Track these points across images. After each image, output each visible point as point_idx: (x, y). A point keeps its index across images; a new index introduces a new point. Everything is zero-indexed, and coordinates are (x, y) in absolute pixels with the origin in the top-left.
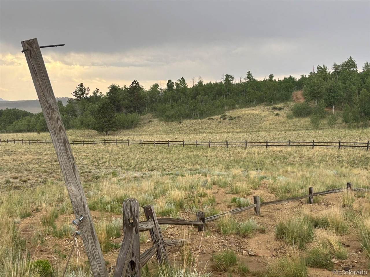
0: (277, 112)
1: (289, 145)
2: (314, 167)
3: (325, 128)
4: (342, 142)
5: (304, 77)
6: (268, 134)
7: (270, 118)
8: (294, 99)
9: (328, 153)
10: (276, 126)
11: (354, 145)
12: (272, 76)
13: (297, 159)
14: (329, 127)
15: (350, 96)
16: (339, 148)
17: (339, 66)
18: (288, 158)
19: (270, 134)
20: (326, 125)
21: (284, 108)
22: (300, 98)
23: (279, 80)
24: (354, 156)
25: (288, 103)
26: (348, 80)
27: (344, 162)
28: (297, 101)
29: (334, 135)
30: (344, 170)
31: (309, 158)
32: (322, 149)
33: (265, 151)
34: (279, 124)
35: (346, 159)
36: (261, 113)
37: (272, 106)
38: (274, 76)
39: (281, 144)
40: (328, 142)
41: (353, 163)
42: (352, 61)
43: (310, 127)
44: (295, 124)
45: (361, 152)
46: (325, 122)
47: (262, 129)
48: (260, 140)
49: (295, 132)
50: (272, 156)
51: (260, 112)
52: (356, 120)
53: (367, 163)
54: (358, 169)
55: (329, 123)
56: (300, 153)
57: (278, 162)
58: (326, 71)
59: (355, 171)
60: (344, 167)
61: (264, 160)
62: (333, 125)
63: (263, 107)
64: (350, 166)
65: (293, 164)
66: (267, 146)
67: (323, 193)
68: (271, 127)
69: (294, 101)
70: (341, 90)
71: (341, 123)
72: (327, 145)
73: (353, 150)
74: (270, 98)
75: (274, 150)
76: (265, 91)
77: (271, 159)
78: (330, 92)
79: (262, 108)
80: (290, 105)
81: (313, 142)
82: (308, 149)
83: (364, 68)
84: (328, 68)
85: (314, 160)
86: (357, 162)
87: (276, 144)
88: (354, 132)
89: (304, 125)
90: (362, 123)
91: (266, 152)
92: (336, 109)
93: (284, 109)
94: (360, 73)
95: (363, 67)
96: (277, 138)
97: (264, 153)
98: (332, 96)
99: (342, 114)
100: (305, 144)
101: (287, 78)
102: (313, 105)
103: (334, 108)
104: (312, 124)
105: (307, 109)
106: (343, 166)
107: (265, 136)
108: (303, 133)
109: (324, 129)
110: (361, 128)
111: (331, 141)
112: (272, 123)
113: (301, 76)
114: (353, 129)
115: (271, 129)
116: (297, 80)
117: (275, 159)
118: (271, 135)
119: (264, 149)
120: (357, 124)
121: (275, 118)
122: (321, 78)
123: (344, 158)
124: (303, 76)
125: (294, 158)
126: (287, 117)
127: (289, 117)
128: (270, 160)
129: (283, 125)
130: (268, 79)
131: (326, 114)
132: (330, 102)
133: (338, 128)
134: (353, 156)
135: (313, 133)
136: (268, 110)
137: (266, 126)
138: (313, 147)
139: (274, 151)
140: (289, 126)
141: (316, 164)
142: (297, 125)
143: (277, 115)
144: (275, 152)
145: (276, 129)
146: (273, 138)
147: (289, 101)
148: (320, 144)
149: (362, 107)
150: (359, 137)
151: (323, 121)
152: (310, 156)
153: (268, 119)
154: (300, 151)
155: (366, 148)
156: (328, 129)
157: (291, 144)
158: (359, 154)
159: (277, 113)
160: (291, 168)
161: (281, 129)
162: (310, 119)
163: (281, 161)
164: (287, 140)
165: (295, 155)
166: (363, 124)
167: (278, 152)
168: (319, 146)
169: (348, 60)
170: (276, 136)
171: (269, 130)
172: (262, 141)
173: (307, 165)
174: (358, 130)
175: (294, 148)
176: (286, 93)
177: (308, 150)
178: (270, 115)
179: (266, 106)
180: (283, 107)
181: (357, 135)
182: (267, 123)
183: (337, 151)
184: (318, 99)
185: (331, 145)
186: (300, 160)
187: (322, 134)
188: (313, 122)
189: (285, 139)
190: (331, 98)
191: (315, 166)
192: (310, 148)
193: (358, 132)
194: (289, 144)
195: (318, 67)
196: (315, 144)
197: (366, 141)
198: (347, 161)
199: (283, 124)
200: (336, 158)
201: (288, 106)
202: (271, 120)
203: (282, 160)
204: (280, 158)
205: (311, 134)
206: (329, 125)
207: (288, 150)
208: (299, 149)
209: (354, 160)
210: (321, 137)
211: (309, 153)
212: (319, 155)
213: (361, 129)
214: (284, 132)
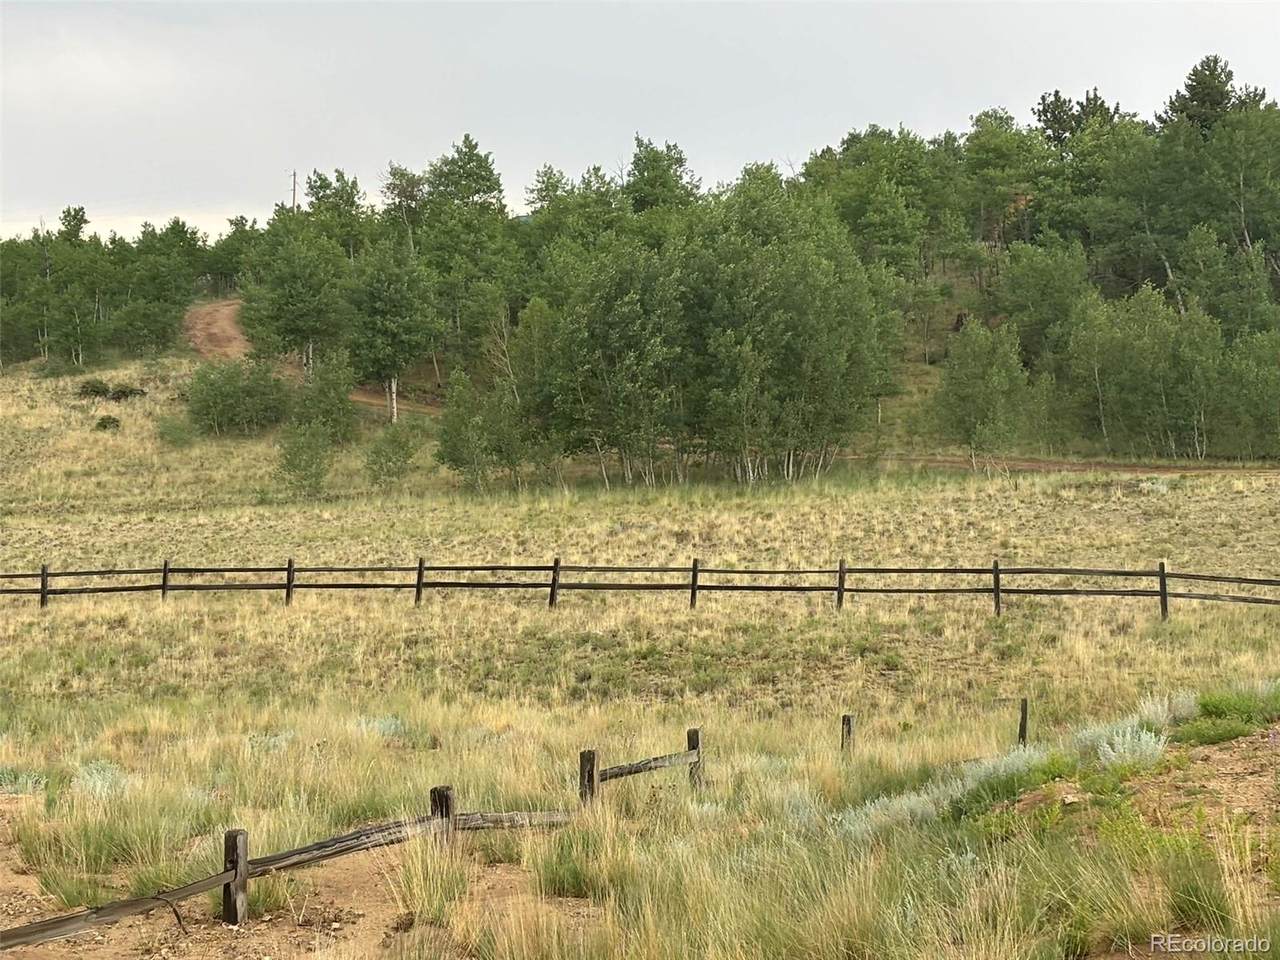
0: (106, 409)
1: (164, 587)
2: (286, 705)
3: (352, 492)
4: (436, 564)
5: (247, 228)
6: (57, 528)
7: (72, 439)
8: (198, 341)
9: (362, 624)
10: (99, 484)
11: (491, 580)
12: (75, 219)
13: (203, 661)
14: (376, 488)
15: (473, 331)
16: (419, 593)
17: (414, 182)
18: (154, 660)
19: (67, 527)
20: (357, 480)
21: (146, 389)
22: (229, 340)
23: (113, 241)
24: (488, 635)
25: (167, 361)
26: (461, 253)
27: (437, 671)
28: (210, 351)
29: (399, 527)
30: (434, 713)
31: (267, 656)
32: (336, 603)
33: (31, 625)
34: (119, 473)
35: (451, 653)
36: (16, 416)
37: (80, 379)
38: (86, 217)
39: (123, 580)
40: (367, 566)
41: (481, 672)
42: (477, 155)
43: (279, 491)
44: (203, 474)
45: (525, 613)
46: (354, 459)
47: (25, 500)
48: (12, 563)
49: (202, 519)
50: (66, 653)
51: (14, 410)
52: (504, 452)
53: (548, 671)
54: (504, 702)
55: (375, 467)
56: (221, 626)
57: (98, 682)
58: (353, 203)
59: (491, 715)
60: (436, 699)
61: (22, 677)
62: (395, 479)
63: (28, 381)
64: (470, 687)
65: (180, 691)
66: (45, 594)
67: (304, 856)
68: (72, 492)
69: (197, 351)
70: (424, 299)
71: (434, 469)
72: (360, 582)
73: (487, 601)
74: (67, 336)
75: (81, 617)
76: (40, 295)
77: (60, 666)
78: (375, 312)
79: (26, 385)
80: (173, 373)
81: (290, 570)
82: (264, 608)
83: (535, 195)
84: (361, 186)
85: (289, 664)
86: (500, 667)
87: (96, 582)
88: (492, 510)
89: (246, 479)
90: (531, 468)
91: (35, 631)
92: (405, 397)
93: (144, 394)
94: (518, 217)
95: (532, 191)
96: (106, 550)
97: (26, 636)
98: (385, 333)
99: (436, 421)
100: (252, 578)
101: (158, 231)
102: (294, 373)
103: (394, 389)
104: (287, 476)
105: (264, 394)
106: (431, 691)
107: (40, 542)
108: (242, 520)
109: (347, 497)
110: (526, 493)
111: (381, 560)
112: (78, 468)
113: (231, 222)
114: (487, 499)
115: (73, 502)
116: (211, 242)
117: (86, 669)
118: (75, 531)
119: (30, 611)
120: (507, 471)
121: (96, 441)
122: (330, 238)
123: (442, 650)
124: (239, 223)
125: (188, 655)
126: (162, 438)
127: (171, 437)
128: (54, 675)
129: (141, 480)
130: (56, 232)
131: (358, 423)
132: (376, 361)
133: (418, 496)
134: (482, 635)
135: (295, 518)
136: (57, 397)
137: (46, 485)
138: (288, 595)
139: (82, 625)
140: (167, 484)
141: (298, 687)
142: (210, 481)
143: (106, 423)
144: (86, 630)
145: (100, 501)
146: (84, 550)
147: (169, 352)
148: (326, 578)
149: (532, 385)
150: (517, 536)
151: (342, 456)
152: (271, 640)
153: (59, 446)
154: (221, 619)
155: (549, 590)
156: (369, 495)
157: (176, 579)
158: (514, 622)
159: (104, 413)
160: (167, 712)
161: (130, 499)
162: (278, 447)
163: (115, 677)
164: (157, 562)
165: (194, 639)
166: (533, 473)
167: (105, 627)
168: (319, 590)
169: (459, 151)
170: (101, 541)
171: (64, 509)
172: (21, 567)
173: (254, 694)
174: (511, 502)
175: (193, 603)
176: (155, 308)
177: (262, 613)
178: (69, 424)
179: (46, 377)
180: (137, 385)
181: (505, 526)
182: (47, 467)
183: (408, 614)
184: (315, 342)
185: (379, 581)
186: (215, 670)
187: (336, 523)
188: (290, 464)
189: (148, 555)
190: (379, 341)
191: (294, 697)
192: (272, 599)
193: (510, 510)
194: (166, 579)
195: (314, 178)
196: (299, 577)
197: (548, 560)
198: (456, 662)
199: (138, 474)
200: (399, 649)
201: (164, 380)
202: (75, 452)
203: (124, 673)
204: (112, 662)
205: (281, 525)
206: (375, 479)
207: (159, 612)
208: (219, 607)
209: (487, 659)
210: (332, 540)
211: (266, 628)
212: (319, 636)
213: (524, 495)
214: (143, 516)
